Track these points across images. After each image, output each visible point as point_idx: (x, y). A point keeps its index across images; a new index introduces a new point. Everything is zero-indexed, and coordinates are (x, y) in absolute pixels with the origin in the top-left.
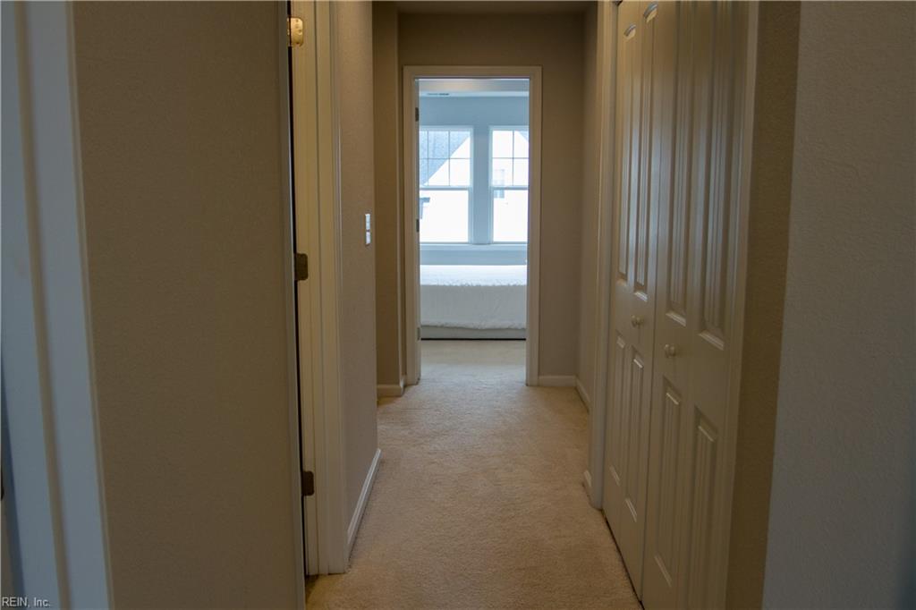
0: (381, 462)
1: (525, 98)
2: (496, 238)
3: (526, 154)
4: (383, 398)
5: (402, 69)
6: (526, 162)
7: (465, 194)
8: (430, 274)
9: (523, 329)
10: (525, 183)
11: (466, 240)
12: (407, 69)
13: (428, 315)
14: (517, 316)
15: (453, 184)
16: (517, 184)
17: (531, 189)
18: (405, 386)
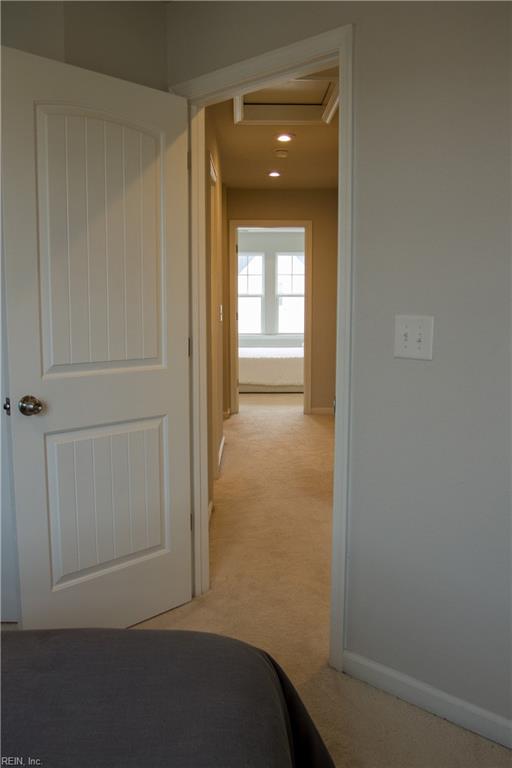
2: (280, 331)
3: (303, 272)
5: (228, 222)
6: (303, 278)
7: (259, 299)
8: (243, 352)
9: (301, 386)
10: (303, 292)
11: (259, 331)
12: (231, 222)
13: (243, 377)
14: (298, 378)
15: (250, 293)
16: (295, 292)
17: (306, 296)
18: (230, 414)
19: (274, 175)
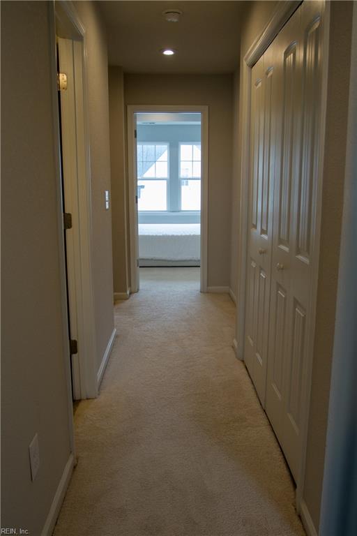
0: (116, 336)
1: (198, 125)
2: (183, 208)
3: (200, 159)
4: (117, 300)
5: (127, 107)
6: (200, 163)
7: (165, 182)
8: (144, 229)
9: (199, 261)
10: (200, 176)
11: (165, 209)
12: (129, 107)
13: (143, 253)
14: (195, 253)
15: (158, 176)
16: (194, 176)
17: (203, 179)
18: (130, 293)
19: (168, 53)
